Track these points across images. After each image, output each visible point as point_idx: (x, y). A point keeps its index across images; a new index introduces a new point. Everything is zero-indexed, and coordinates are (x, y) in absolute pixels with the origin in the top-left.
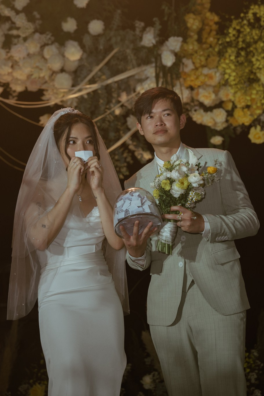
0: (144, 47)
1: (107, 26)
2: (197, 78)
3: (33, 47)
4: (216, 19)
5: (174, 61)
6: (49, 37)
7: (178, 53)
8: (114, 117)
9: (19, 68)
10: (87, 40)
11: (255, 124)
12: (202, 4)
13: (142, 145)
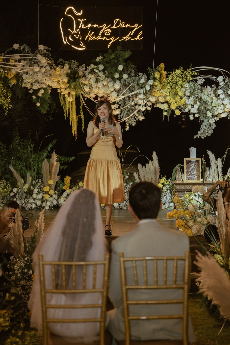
0: (140, 83)
1: (130, 76)
2: (157, 94)
3: (105, 83)
4: (166, 73)
5: (150, 88)
6: (110, 79)
7: (152, 85)
8: (131, 106)
9: (100, 90)
10: (122, 81)
11: (177, 109)
12: (162, 68)
13: (141, 114)
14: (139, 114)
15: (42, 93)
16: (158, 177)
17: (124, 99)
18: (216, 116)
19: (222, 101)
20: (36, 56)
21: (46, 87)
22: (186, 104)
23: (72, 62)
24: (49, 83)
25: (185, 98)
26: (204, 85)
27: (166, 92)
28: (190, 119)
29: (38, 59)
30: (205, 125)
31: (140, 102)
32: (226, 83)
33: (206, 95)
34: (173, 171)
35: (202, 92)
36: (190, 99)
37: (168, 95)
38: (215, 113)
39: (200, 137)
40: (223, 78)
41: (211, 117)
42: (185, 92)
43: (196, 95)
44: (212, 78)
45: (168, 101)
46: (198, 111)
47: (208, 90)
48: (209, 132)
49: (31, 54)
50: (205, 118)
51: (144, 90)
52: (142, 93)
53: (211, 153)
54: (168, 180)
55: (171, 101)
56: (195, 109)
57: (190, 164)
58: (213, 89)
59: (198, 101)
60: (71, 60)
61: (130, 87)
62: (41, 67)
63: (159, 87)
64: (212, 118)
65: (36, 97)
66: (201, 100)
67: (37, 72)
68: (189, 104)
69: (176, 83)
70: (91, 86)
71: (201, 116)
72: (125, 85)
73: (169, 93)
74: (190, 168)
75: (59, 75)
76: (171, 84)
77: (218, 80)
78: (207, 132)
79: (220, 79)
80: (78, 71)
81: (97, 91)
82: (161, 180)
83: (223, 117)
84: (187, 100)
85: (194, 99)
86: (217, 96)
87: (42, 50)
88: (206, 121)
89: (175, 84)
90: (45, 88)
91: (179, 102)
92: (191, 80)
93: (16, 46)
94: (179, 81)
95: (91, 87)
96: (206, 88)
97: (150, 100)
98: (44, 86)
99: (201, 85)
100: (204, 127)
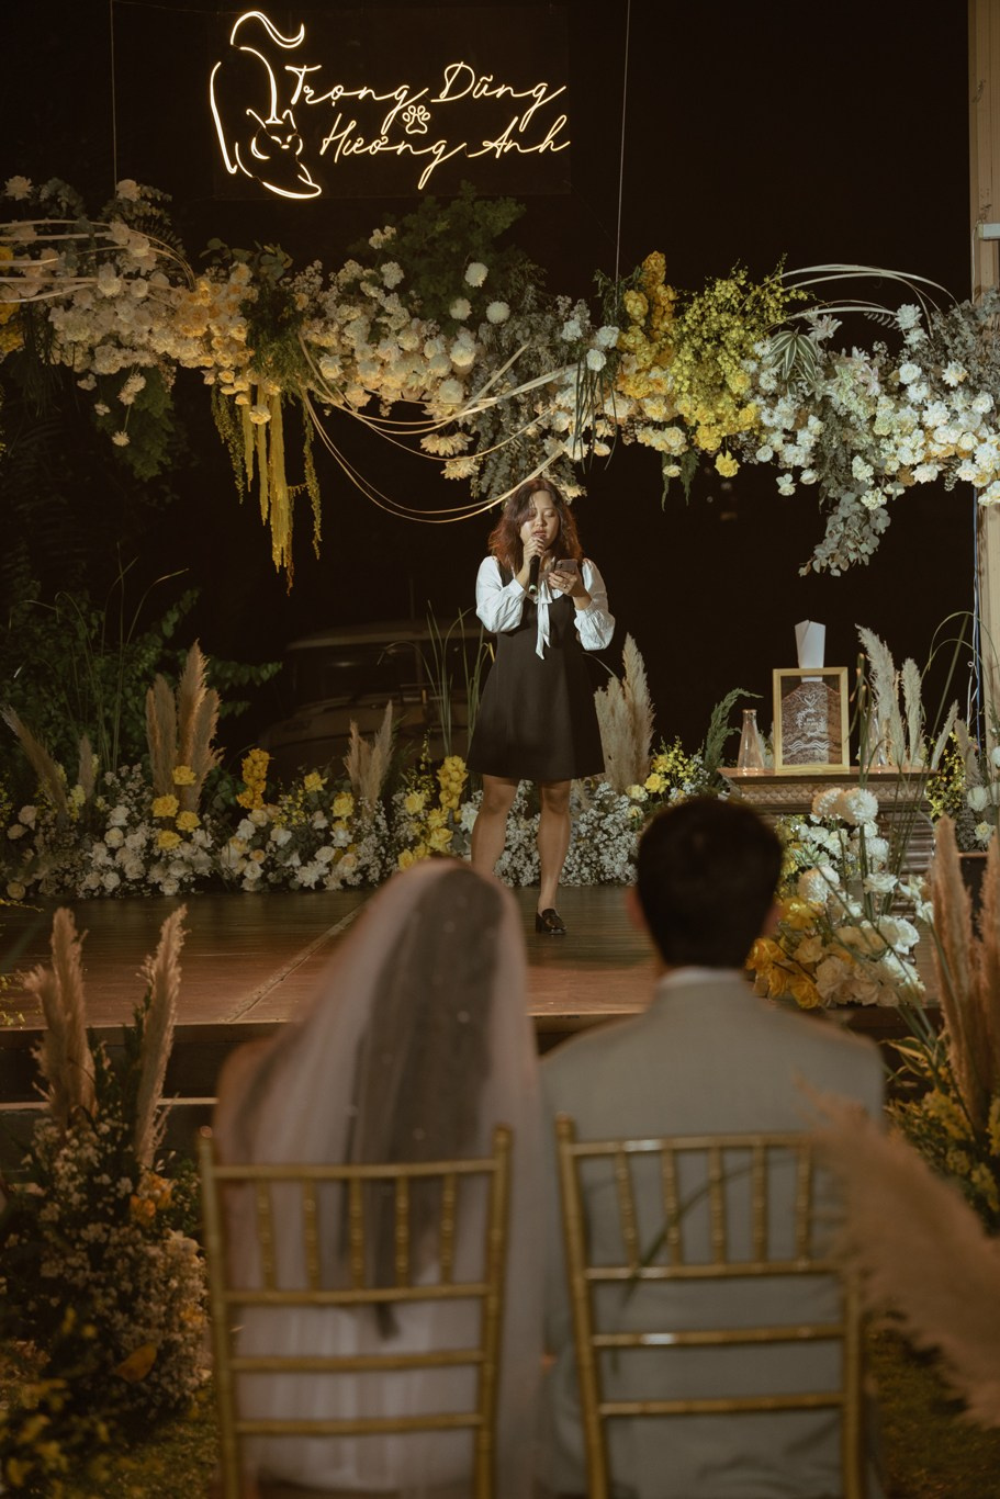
0: (564, 342)
1: (516, 311)
2: (638, 387)
3: (410, 343)
4: (672, 296)
5: (605, 363)
6: (432, 325)
7: (614, 348)
8: (526, 439)
9: (391, 372)
10: (484, 332)
11: (722, 449)
12: (654, 273)
13: (568, 475)
14: (559, 475)
15: (138, 390)
16: (646, 744)
17: (495, 412)
18: (892, 479)
19: (917, 414)
20: (108, 229)
21: (155, 362)
22: (762, 427)
23: (265, 253)
24: (165, 345)
25: (759, 400)
26: (837, 345)
27: (675, 378)
28: (780, 491)
29: (116, 241)
30: (846, 516)
31: (564, 422)
32: (932, 334)
33: (848, 388)
34: (713, 719)
35: (830, 373)
36: (778, 408)
37: (684, 389)
38: (889, 463)
39: (822, 568)
40: (921, 315)
41: (872, 482)
42: (755, 377)
43: (804, 387)
44: (871, 313)
45: (686, 415)
46: (814, 457)
47: (858, 367)
48: (864, 548)
49: (82, 221)
50: (844, 486)
51: (579, 370)
52: (571, 385)
53: (876, 639)
54: (690, 759)
55: (697, 417)
56: (803, 451)
57: (797, 693)
58: (876, 361)
59: (814, 414)
60: (258, 245)
61: (520, 357)
62: (130, 276)
63: (645, 355)
64: (874, 487)
65: (110, 408)
66: (825, 408)
67: (112, 300)
68: (775, 429)
69: (718, 339)
70: (348, 359)
71: (826, 478)
72: (495, 351)
73: (687, 383)
74: (799, 711)
75: (211, 308)
76: (697, 342)
77: (897, 323)
78: (852, 546)
79: (907, 316)
80: (293, 293)
81: (377, 380)
82: (661, 758)
83: (922, 481)
84: (768, 411)
85: (798, 405)
86: (893, 389)
87: (135, 200)
88: (848, 498)
89: (714, 343)
90: (149, 369)
91: (733, 419)
92: (781, 322)
93: (19, 187)
94: (728, 329)
95: (349, 362)
96: (847, 359)
97: (606, 412)
98: (146, 360)
99: (825, 345)
100: (841, 527)
